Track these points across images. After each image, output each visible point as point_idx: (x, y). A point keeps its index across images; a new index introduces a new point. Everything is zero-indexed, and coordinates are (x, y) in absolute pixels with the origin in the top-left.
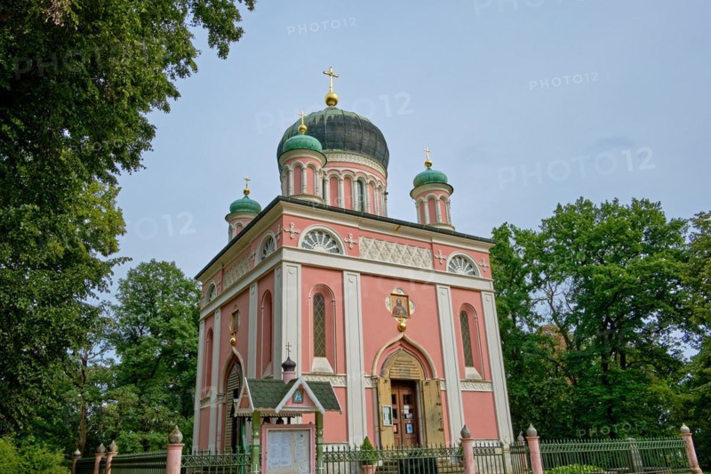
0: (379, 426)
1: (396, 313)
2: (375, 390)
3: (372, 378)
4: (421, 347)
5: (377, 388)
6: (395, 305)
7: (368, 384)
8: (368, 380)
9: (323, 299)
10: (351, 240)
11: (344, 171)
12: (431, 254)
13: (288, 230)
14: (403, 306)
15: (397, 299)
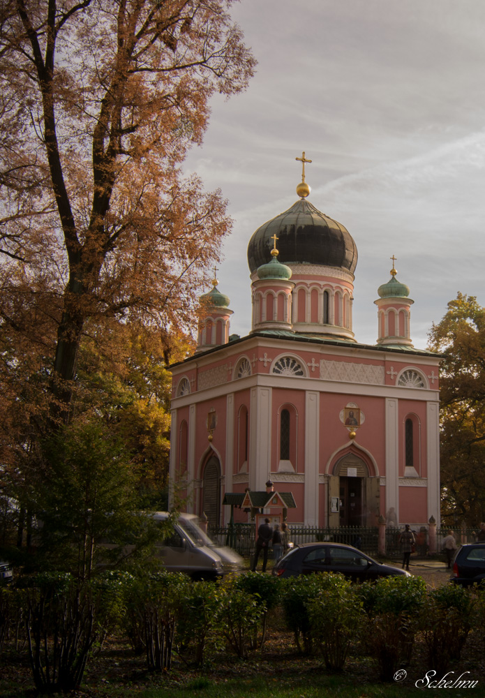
0: (328, 512)
1: (348, 423)
2: (326, 486)
3: (325, 476)
4: (367, 451)
5: (328, 484)
6: (348, 416)
7: (322, 480)
8: (322, 478)
9: (289, 414)
10: (314, 365)
11: (311, 284)
12: (383, 370)
13: (261, 360)
14: (355, 417)
15: (350, 412)
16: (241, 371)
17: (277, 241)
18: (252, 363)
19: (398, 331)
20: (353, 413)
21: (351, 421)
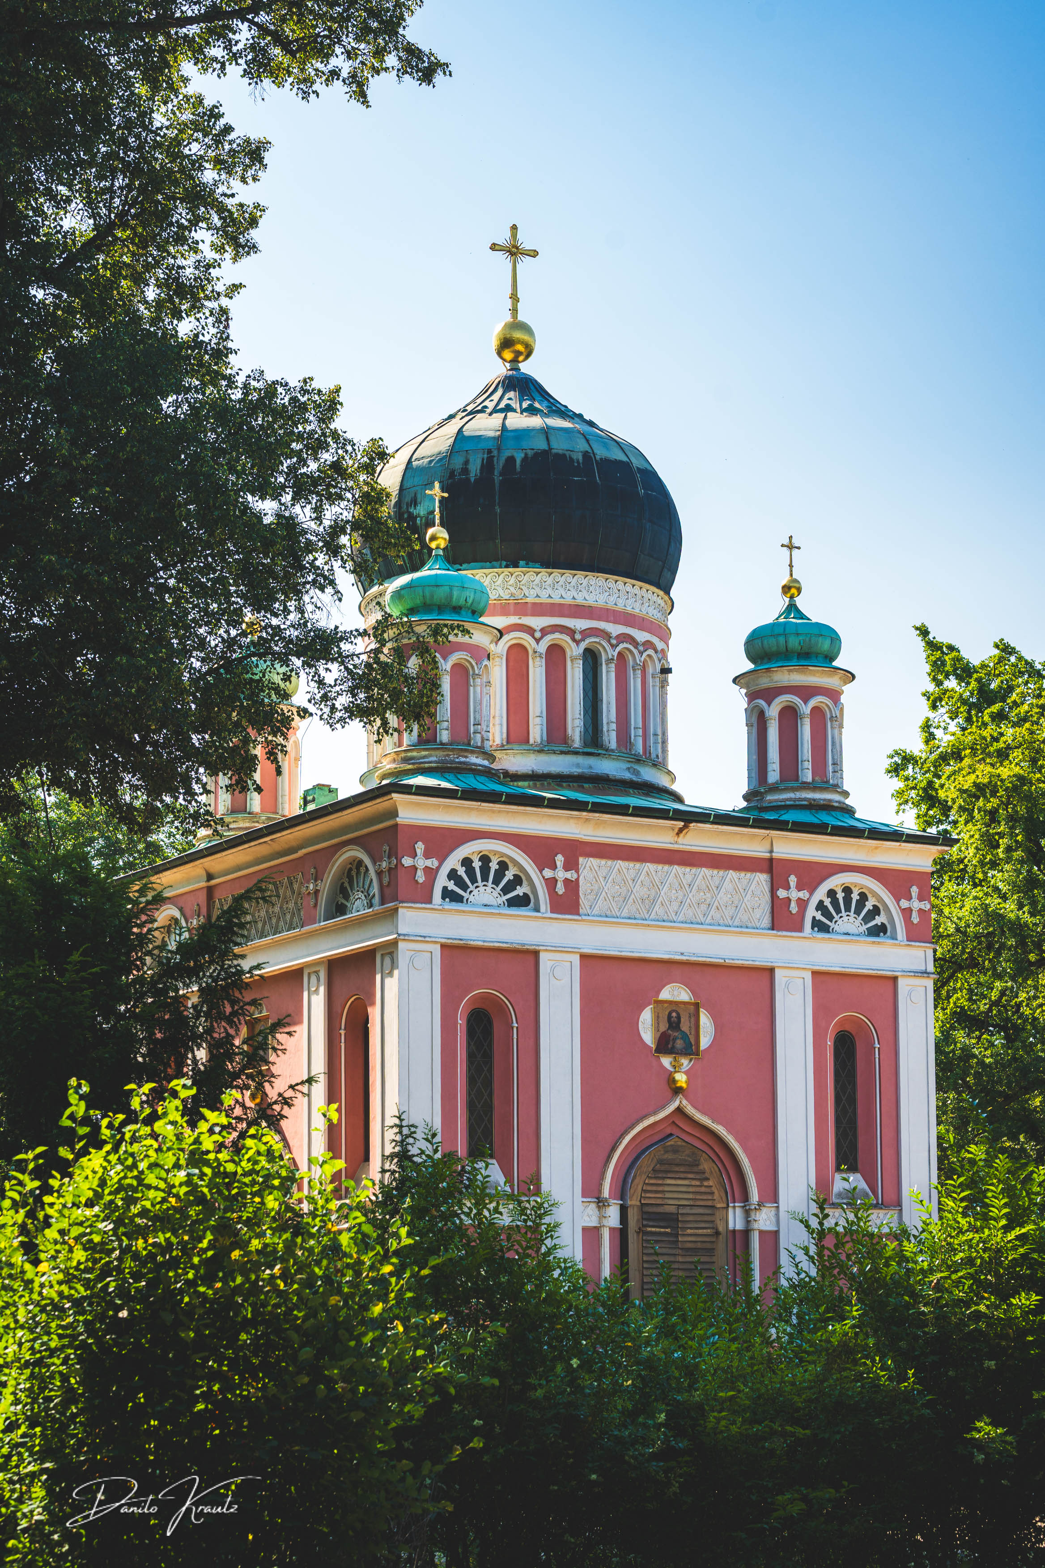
1: (664, 1045)
3: (600, 1205)
4: (721, 1130)
6: (664, 1027)
7: (589, 1217)
8: (589, 1211)
9: (490, 1022)
10: (561, 874)
11: (545, 632)
12: (766, 888)
13: (407, 861)
14: (685, 1026)
15: (670, 1014)
16: (346, 898)
17: (442, 501)
18: (379, 874)
19: (808, 765)
20: (679, 1017)
21: (675, 1040)
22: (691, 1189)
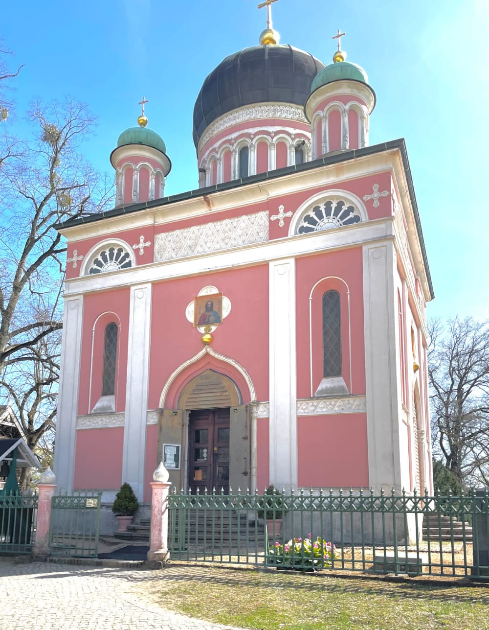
1: (201, 321)
3: (157, 412)
6: (203, 311)
7: (153, 419)
10: (143, 245)
12: (266, 218)
13: (70, 260)
14: (215, 308)
15: (207, 303)
20: (212, 304)
21: (209, 316)
22: (215, 398)
